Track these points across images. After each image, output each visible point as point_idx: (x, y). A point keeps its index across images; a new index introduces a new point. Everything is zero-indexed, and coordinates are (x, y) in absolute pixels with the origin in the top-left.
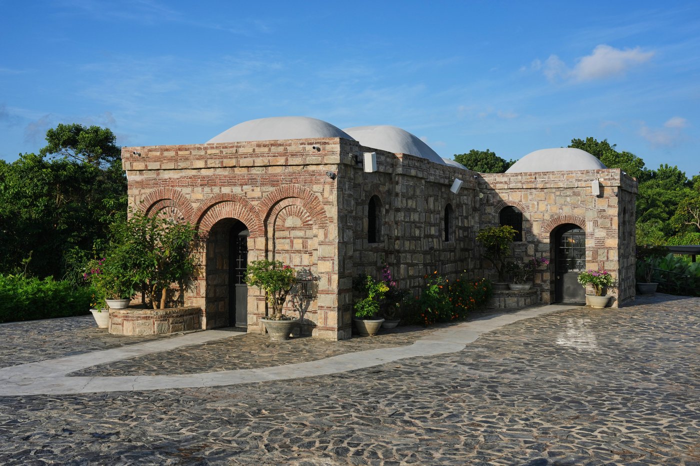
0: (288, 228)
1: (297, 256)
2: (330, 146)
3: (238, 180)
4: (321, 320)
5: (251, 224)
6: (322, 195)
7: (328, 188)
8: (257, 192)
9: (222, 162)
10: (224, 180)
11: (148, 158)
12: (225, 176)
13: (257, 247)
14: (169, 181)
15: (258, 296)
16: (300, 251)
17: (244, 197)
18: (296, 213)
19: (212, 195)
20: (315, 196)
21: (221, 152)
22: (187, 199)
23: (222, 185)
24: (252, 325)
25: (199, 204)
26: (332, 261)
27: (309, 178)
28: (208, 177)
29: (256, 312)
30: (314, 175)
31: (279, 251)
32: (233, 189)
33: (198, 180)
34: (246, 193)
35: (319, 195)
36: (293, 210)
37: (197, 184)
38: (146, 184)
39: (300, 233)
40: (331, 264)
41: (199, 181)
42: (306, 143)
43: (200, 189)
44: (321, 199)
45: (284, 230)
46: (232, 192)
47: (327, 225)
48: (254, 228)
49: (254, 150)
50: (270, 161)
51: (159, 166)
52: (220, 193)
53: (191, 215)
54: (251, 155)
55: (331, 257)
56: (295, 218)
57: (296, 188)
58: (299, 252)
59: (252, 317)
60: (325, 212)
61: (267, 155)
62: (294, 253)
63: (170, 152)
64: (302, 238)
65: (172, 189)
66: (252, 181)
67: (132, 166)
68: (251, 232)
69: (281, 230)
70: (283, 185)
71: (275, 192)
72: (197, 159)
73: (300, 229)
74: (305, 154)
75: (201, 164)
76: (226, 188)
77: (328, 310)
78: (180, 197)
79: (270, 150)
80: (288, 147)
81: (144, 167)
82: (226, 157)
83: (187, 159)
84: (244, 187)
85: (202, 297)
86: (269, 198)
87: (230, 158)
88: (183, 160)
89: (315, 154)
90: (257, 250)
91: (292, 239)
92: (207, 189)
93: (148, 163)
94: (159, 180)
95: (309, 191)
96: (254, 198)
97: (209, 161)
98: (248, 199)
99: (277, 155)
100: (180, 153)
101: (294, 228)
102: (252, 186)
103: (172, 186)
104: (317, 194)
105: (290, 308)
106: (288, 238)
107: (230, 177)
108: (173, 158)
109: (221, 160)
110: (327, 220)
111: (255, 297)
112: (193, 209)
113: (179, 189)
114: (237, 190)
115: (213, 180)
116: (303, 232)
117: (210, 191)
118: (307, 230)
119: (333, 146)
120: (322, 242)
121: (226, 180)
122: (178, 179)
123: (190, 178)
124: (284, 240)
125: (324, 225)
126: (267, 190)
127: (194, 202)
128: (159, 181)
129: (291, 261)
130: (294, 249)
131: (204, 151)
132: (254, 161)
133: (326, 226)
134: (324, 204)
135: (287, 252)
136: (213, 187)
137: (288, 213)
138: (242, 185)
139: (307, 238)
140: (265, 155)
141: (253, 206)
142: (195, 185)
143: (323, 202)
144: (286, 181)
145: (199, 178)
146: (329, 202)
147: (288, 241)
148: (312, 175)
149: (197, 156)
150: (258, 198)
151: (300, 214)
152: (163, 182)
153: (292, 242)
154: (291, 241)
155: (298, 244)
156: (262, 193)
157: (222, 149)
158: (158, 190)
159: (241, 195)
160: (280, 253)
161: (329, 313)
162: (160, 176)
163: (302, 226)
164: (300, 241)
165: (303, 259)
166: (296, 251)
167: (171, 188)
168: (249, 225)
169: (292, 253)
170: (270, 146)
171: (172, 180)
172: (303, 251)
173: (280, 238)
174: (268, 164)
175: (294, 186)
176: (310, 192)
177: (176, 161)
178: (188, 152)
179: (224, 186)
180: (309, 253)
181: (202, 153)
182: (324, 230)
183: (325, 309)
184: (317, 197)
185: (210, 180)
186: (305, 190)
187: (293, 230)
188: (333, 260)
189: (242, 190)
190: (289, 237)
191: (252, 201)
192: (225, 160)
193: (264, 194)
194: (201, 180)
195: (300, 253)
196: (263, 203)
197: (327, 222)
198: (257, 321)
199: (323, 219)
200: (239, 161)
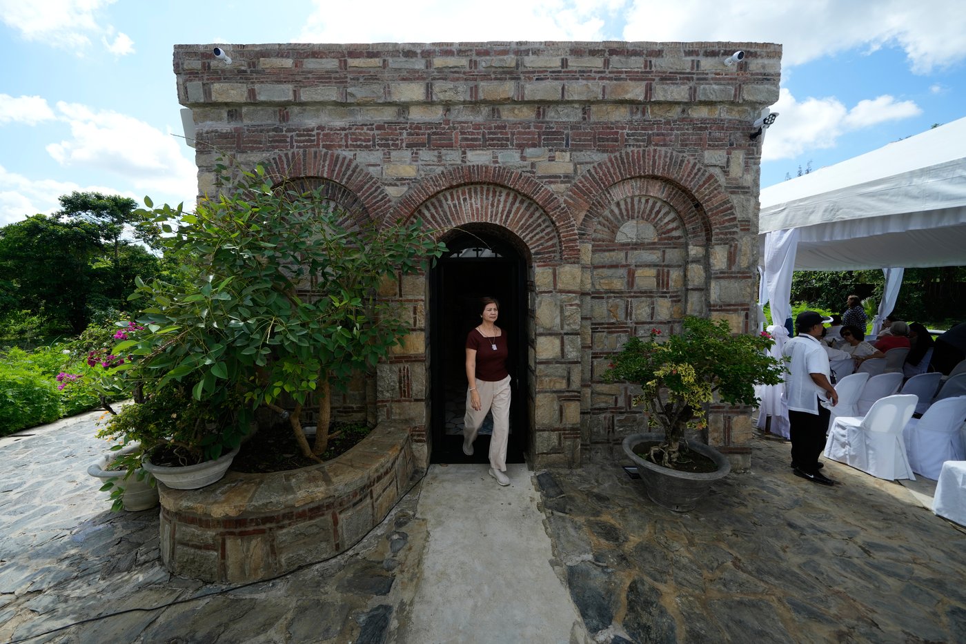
0: (623, 245)
1: (643, 304)
2: (760, 61)
3: (513, 134)
4: (716, 435)
5: (537, 237)
6: (726, 173)
7: (741, 157)
8: (563, 163)
9: (474, 90)
10: (473, 133)
11: (258, 72)
12: (477, 126)
13: (560, 286)
14: (318, 134)
15: (563, 392)
16: (651, 292)
17: (529, 175)
18: (644, 212)
19: (441, 168)
20: (707, 174)
21: (473, 64)
22: (371, 178)
23: (468, 146)
24: (547, 454)
25: (405, 188)
26: (743, 313)
27: (693, 134)
28: (429, 125)
29: (557, 425)
30: (706, 128)
31: (601, 293)
32: (500, 156)
33: (401, 134)
34: (533, 165)
35: (717, 172)
36: (636, 207)
37: (399, 142)
38: (251, 142)
39: (654, 257)
40: (742, 319)
41: (405, 135)
42: (701, 53)
43: (407, 154)
44: (722, 180)
45: (614, 250)
46: (497, 162)
47: (735, 236)
48: (546, 245)
49: (564, 63)
50: (607, 91)
51: (291, 93)
52: (464, 165)
53: (384, 215)
54: (556, 75)
55: (742, 305)
56: (643, 224)
57: (660, 157)
58: (648, 294)
59: (549, 437)
60: (732, 208)
61: (598, 75)
62: (637, 297)
63: (324, 61)
64: (657, 266)
65: (326, 154)
66: (552, 138)
67: (207, 93)
68: (537, 253)
69: (604, 251)
70: (629, 150)
71: (609, 165)
72: (403, 79)
73: (651, 246)
74: (695, 76)
75: (413, 92)
76: (478, 152)
77: (732, 412)
78: (349, 172)
79: (607, 63)
80: (654, 60)
81: (246, 94)
82: (485, 77)
83: (372, 78)
84: (529, 151)
85: (416, 400)
86: (594, 178)
87: (496, 79)
88: (361, 80)
89: (720, 79)
90: (561, 291)
91: (633, 267)
92: (426, 155)
93: (257, 87)
94: (289, 130)
95: (692, 162)
96: (556, 177)
97: (438, 86)
98: (540, 178)
99: (623, 76)
100: (353, 62)
101: (636, 246)
102: (550, 150)
103: (327, 147)
104: (712, 170)
105: (622, 408)
106: (623, 266)
107: (490, 128)
108: (333, 75)
109: (472, 84)
110: (736, 226)
111: (555, 395)
112: (389, 201)
113: (348, 154)
114: (510, 158)
115: (444, 134)
116: (659, 254)
117: (436, 159)
118: (667, 250)
119: (766, 61)
120: (721, 273)
121: (478, 134)
122: (344, 129)
123: (379, 128)
124: (613, 270)
125: (729, 236)
126: (588, 160)
127: (391, 185)
128: (289, 134)
129: (628, 314)
130: (635, 289)
131: (423, 61)
132: (563, 88)
133: (733, 239)
134: (732, 193)
135: (618, 294)
136: (443, 151)
137: (625, 213)
138: (521, 147)
139: (668, 266)
140: (593, 75)
141: (552, 195)
142: (393, 145)
143: (726, 187)
144: (638, 140)
145: (404, 128)
146: (743, 188)
147: (622, 272)
148: (701, 129)
149: (405, 74)
150: (566, 176)
151: (653, 216)
152: (298, 135)
153: (631, 274)
154: (629, 273)
155: (646, 278)
156: (575, 165)
157: (474, 58)
158: (286, 155)
159: (520, 171)
160: (603, 298)
161: (735, 419)
162: (290, 122)
163: (656, 240)
164: (653, 272)
165: (657, 308)
166: (641, 292)
167: (324, 150)
168: (531, 238)
169: (631, 297)
170: (607, 54)
171: (326, 132)
172: (658, 292)
173: (603, 267)
174: (600, 97)
175: (655, 150)
176: (695, 165)
177: (342, 82)
178: (376, 62)
179: (473, 148)
180: (671, 297)
181: (419, 64)
182: (727, 246)
183: (727, 412)
184: (711, 176)
185: (434, 133)
186: (682, 161)
187: (636, 249)
188: (748, 309)
189: (523, 158)
190: (624, 263)
191: (551, 183)
192: (483, 84)
193: (582, 170)
194: (409, 134)
195: (652, 297)
196: (578, 187)
197: (735, 229)
198: (560, 444)
199: (727, 224)
200: (523, 87)
